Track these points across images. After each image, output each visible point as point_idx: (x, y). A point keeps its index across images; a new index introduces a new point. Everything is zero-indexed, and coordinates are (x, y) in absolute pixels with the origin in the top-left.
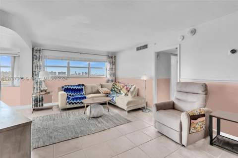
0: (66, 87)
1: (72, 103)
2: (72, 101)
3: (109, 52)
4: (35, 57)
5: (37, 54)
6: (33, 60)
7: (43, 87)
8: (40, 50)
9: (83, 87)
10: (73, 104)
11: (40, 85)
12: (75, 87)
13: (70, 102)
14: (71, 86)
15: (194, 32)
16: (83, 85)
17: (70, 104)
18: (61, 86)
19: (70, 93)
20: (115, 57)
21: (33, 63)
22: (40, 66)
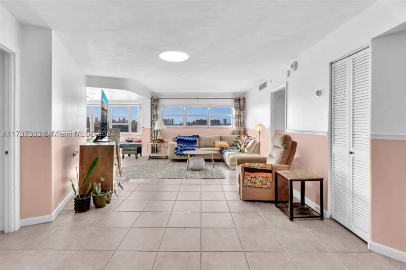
0: (179, 138)
1: (179, 154)
2: (179, 152)
3: (235, 93)
4: (153, 106)
5: (155, 104)
6: (151, 110)
7: (159, 137)
8: (157, 100)
9: (197, 139)
10: (181, 155)
11: (157, 134)
12: (188, 138)
13: (178, 153)
14: (185, 137)
15: (295, 66)
16: (197, 136)
17: (177, 155)
18: (175, 137)
19: (182, 145)
20: (244, 99)
21: (152, 113)
22: (157, 115)
